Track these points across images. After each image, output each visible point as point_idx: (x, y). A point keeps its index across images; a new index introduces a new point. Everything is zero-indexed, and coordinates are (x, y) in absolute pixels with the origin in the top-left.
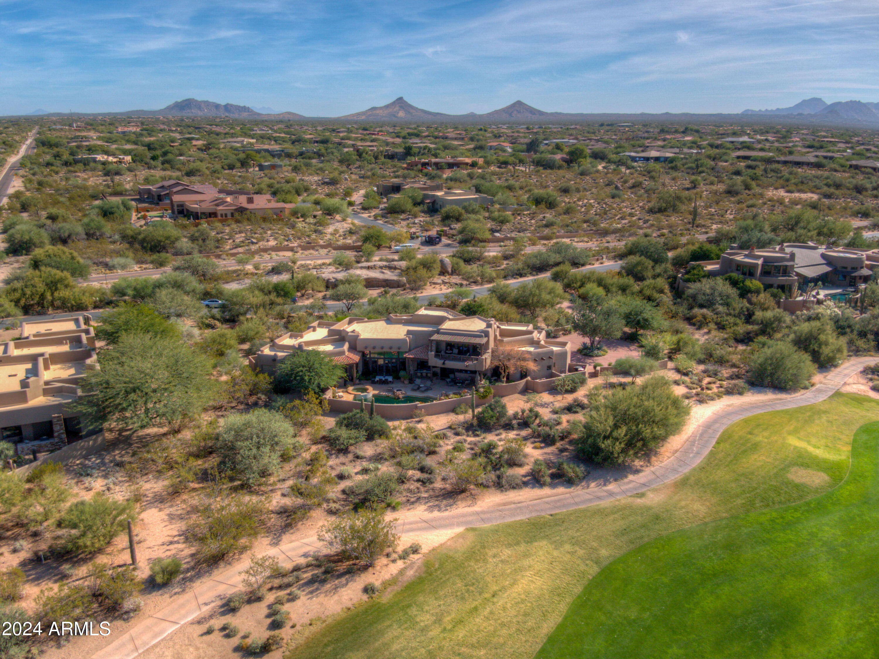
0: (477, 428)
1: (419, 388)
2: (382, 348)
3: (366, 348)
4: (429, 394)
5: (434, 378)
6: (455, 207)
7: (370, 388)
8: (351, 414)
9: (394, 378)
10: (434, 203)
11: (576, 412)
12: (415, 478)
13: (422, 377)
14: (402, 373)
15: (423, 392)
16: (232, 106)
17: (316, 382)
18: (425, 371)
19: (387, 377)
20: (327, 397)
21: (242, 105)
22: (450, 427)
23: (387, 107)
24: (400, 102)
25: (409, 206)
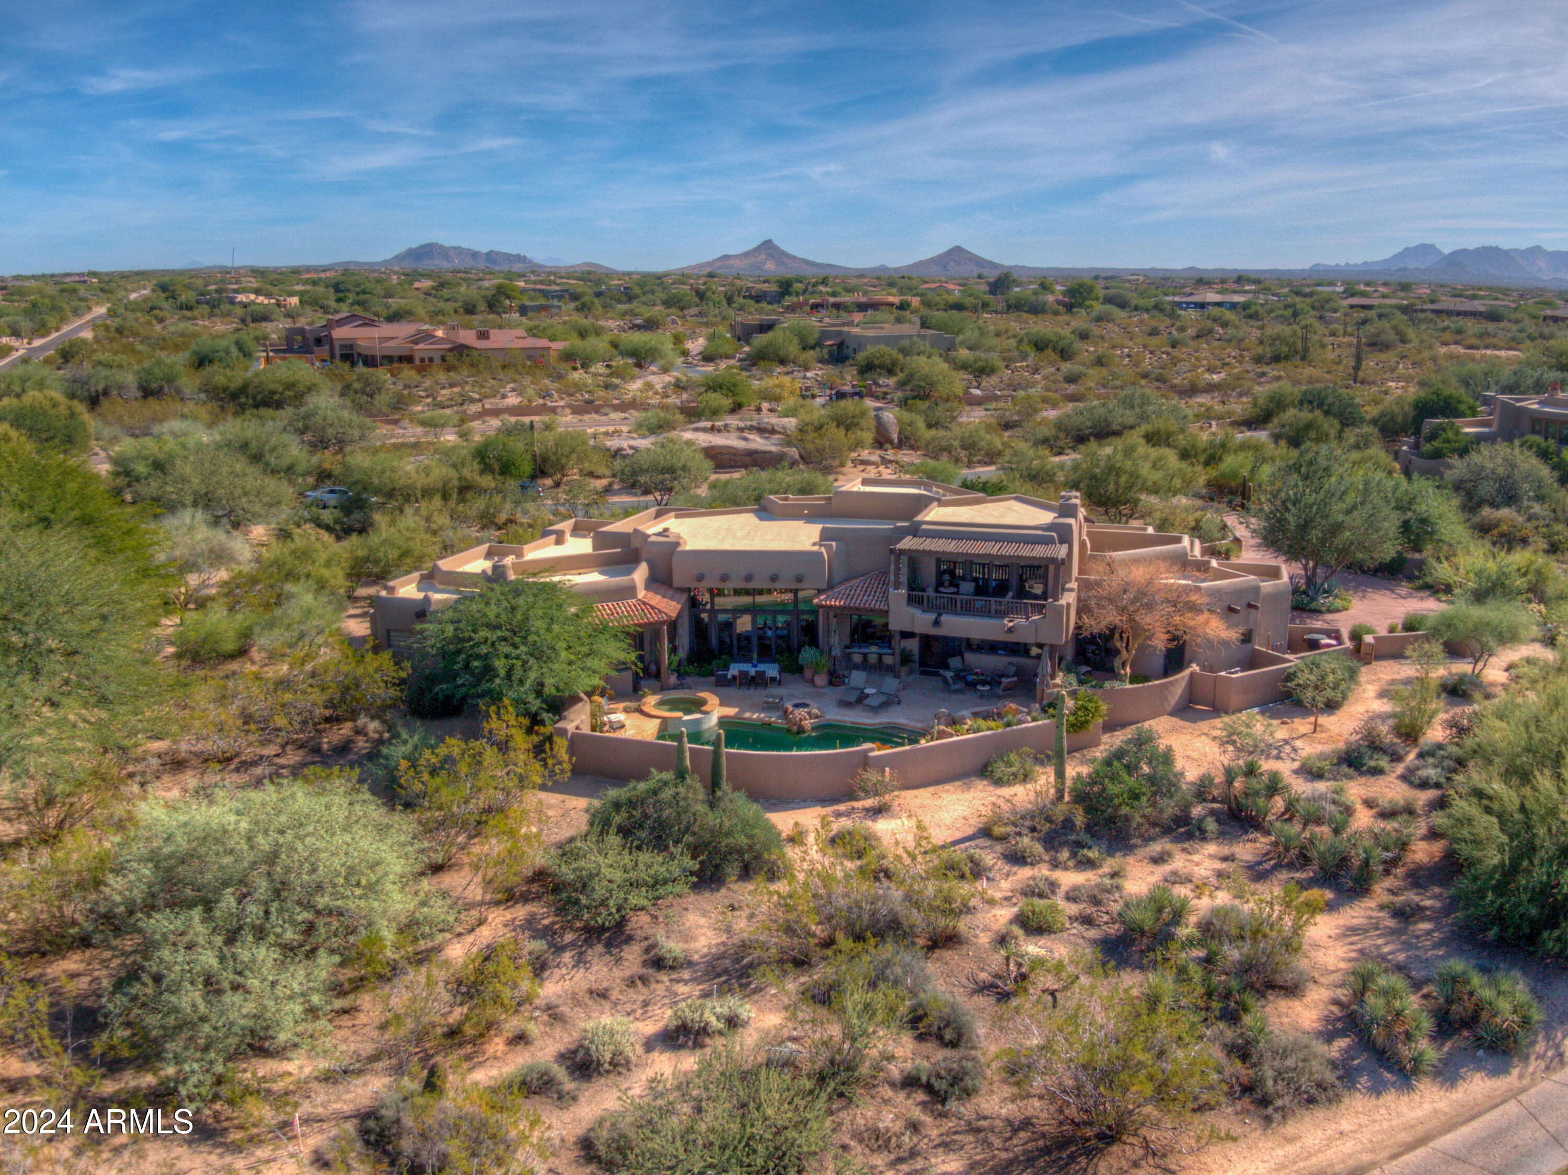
0: (1085, 837)
1: (862, 698)
2: (749, 578)
3: (700, 578)
4: (896, 717)
5: (904, 670)
6: (883, 348)
7: (712, 700)
8: (642, 786)
9: (782, 670)
10: (841, 345)
11: (1377, 772)
12: (894, 1071)
13: (865, 666)
14: (807, 655)
15: (875, 710)
16: (498, 253)
17: (533, 675)
18: (874, 649)
19: (761, 667)
20: (570, 727)
21: (514, 253)
22: (985, 832)
23: (747, 254)
24: (768, 247)
25: (793, 349)
